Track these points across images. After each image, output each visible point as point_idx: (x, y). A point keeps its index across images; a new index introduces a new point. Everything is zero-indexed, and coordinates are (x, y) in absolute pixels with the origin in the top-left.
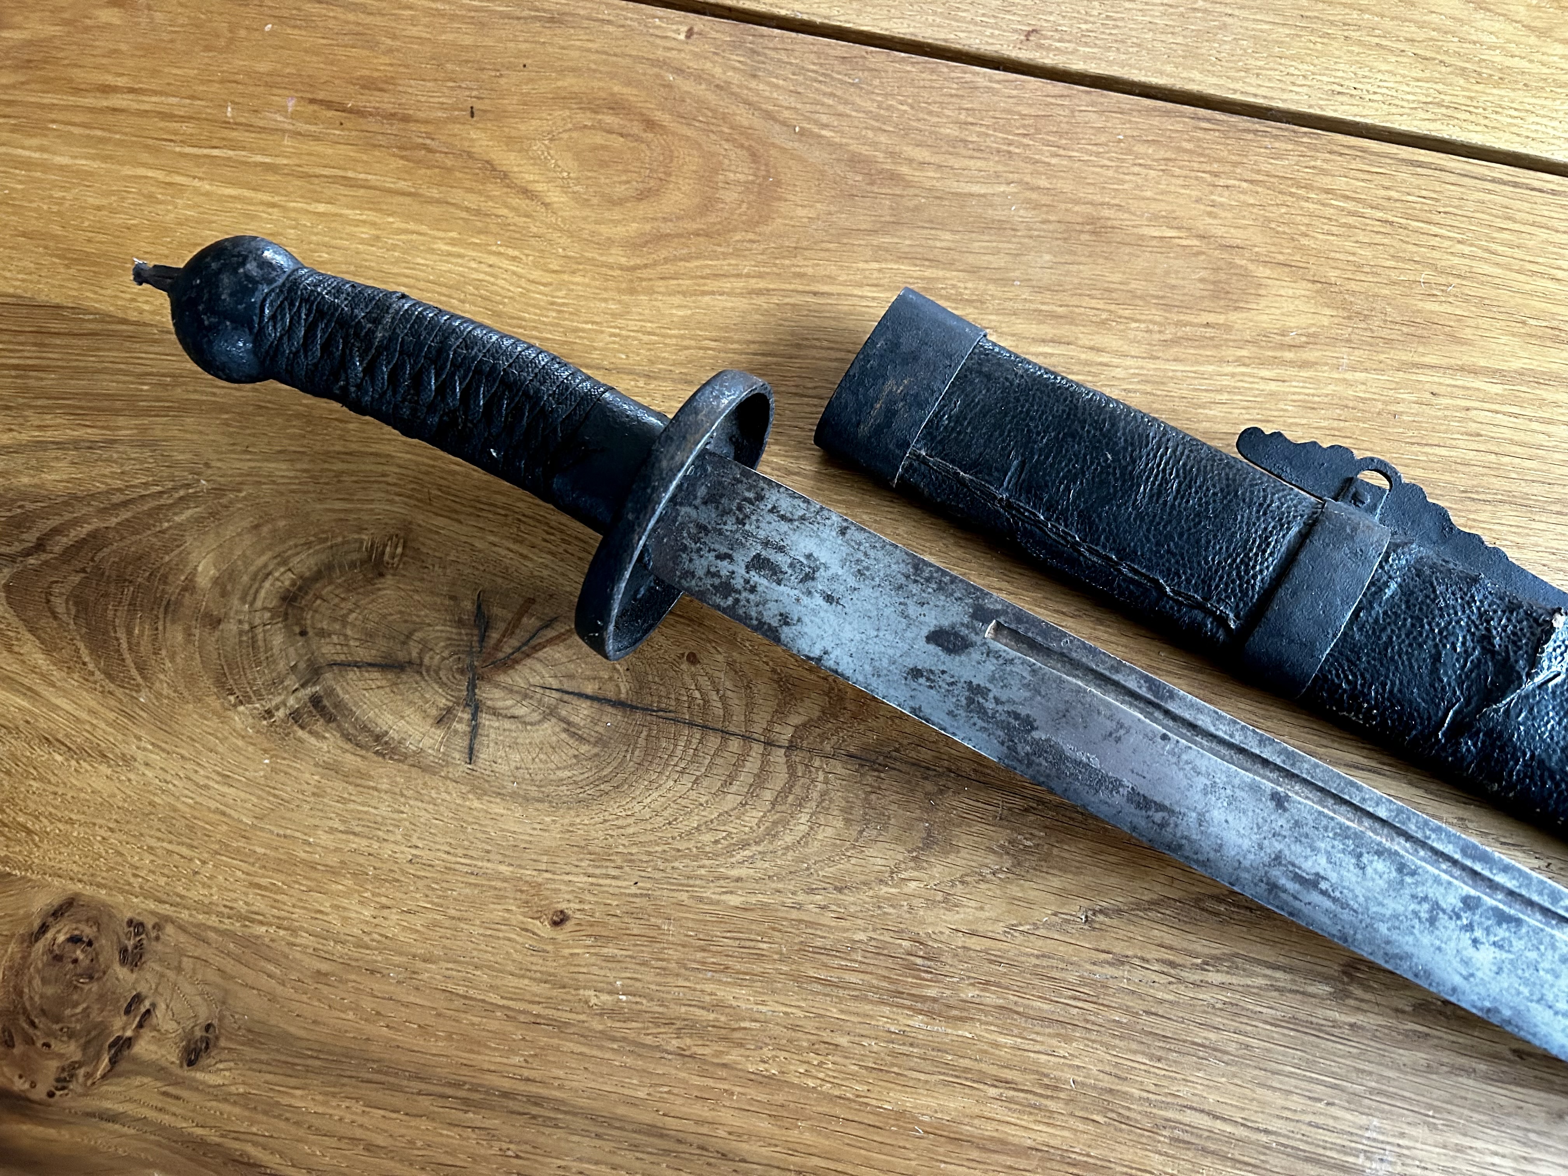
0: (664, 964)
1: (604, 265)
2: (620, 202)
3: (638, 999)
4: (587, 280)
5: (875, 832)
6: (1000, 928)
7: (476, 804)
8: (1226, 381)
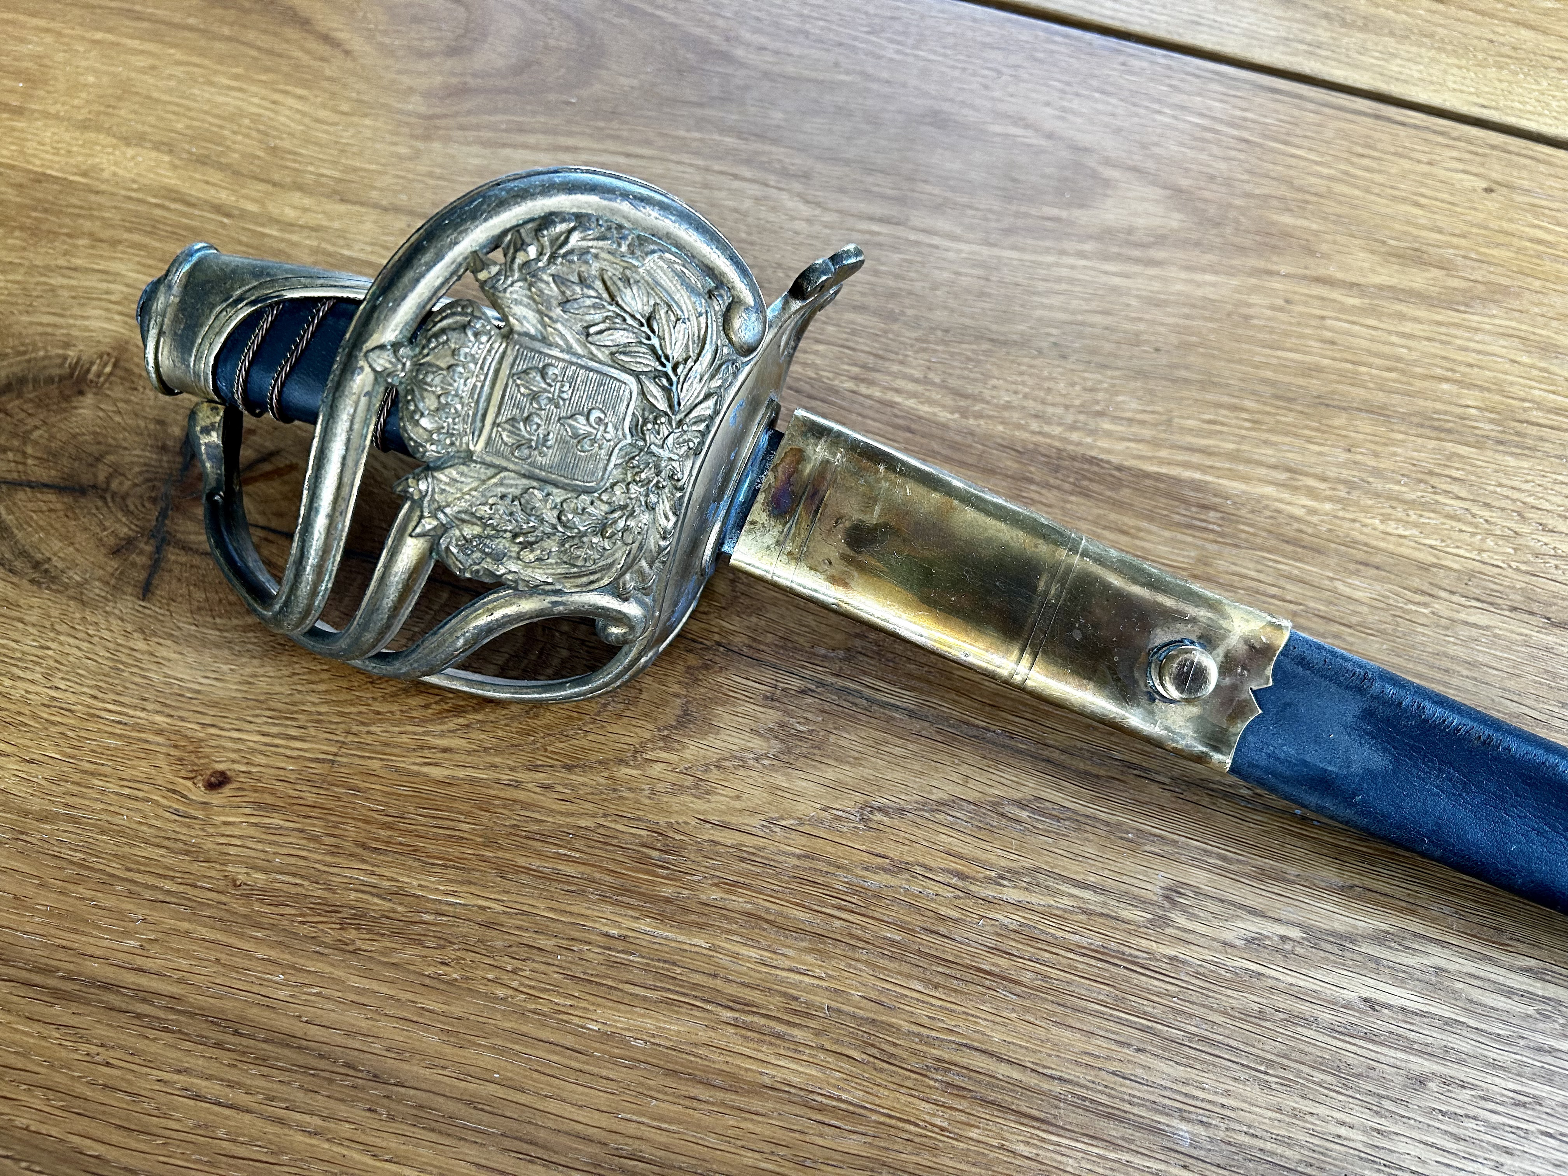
0: (339, 841)
1: (399, 111)
2: (429, 55)
3: (298, 881)
4: (379, 124)
5: (622, 706)
6: (756, 821)
7: (141, 645)
8: (1064, 272)
